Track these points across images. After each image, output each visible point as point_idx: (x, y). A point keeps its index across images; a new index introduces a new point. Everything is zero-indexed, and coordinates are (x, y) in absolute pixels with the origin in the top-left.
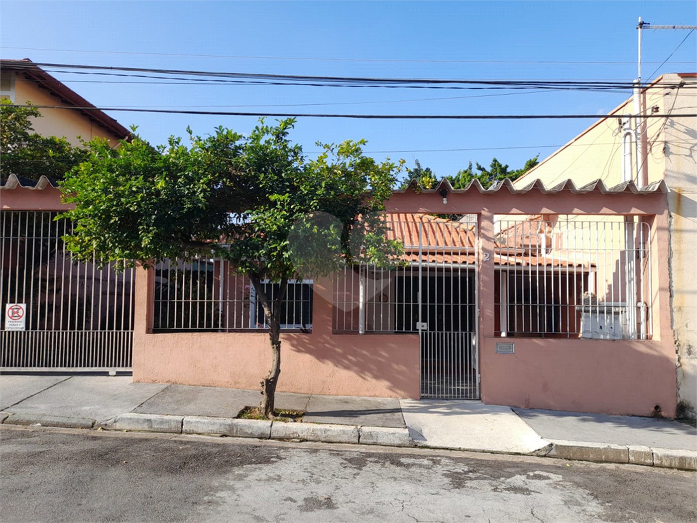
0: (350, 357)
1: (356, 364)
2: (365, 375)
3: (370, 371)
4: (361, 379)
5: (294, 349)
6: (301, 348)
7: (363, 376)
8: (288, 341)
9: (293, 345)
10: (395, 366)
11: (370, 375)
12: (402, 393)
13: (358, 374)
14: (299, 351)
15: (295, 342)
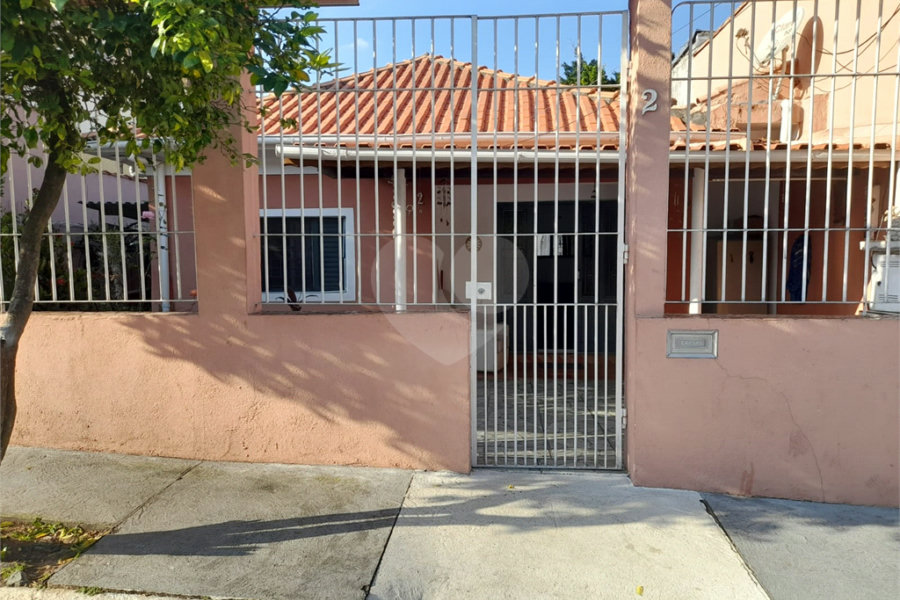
0: (293, 369)
1: (310, 385)
2: (333, 412)
3: (342, 400)
4: (321, 422)
5: (151, 349)
6: (171, 349)
7: (329, 415)
8: (139, 332)
9: (149, 341)
10: (406, 390)
11: (342, 411)
12: (425, 455)
13: (315, 411)
14: (165, 355)
15: (155, 334)
